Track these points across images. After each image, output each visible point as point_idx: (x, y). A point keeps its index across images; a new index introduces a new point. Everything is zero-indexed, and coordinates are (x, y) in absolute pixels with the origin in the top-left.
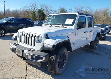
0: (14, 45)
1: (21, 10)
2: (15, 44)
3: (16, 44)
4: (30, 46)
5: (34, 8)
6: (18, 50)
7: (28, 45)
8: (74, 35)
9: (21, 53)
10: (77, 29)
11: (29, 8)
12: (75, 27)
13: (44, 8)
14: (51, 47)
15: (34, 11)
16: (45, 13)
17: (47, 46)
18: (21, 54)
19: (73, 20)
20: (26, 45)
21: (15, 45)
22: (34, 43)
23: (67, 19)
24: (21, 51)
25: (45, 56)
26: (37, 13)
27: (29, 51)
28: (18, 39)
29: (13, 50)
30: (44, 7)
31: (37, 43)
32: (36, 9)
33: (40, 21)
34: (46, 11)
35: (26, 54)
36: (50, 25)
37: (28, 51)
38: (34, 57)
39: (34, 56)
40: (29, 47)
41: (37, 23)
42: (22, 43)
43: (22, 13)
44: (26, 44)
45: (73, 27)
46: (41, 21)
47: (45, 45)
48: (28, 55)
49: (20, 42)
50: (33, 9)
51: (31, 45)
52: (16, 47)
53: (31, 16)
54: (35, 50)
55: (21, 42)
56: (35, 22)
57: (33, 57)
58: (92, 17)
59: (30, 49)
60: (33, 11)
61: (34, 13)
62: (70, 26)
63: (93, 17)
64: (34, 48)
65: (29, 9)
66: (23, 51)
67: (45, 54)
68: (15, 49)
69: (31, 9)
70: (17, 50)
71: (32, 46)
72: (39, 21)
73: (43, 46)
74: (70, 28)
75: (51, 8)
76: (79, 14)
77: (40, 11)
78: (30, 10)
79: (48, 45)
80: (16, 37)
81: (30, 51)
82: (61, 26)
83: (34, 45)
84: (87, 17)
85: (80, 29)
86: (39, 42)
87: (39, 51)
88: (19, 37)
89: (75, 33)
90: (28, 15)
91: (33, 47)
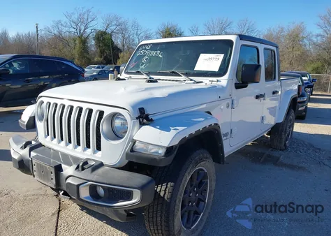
0: (25, 146)
1: (42, 33)
2: (28, 143)
3: (33, 143)
4: (84, 150)
5: (83, 28)
6: (40, 167)
7: (75, 148)
8: (228, 107)
9: (53, 175)
10: (238, 86)
11: (67, 29)
12: (229, 80)
13: (113, 28)
14: (162, 152)
15: (85, 35)
16: (118, 41)
17: (145, 150)
18: (54, 181)
19: (221, 56)
20: (67, 145)
21: (28, 149)
22: (97, 139)
23: (203, 57)
24: (53, 170)
25: (142, 188)
26: (93, 42)
27: (80, 168)
28: (40, 126)
29: (23, 166)
30: (113, 24)
31: (108, 138)
32: (88, 31)
33: (102, 68)
34: (120, 36)
35: (69, 181)
36: (145, 76)
37: (77, 168)
38: (101, 191)
39: (98, 189)
40: (81, 153)
41: (95, 73)
42: (52, 140)
43: (47, 44)
44: (70, 142)
45: (223, 81)
46: (106, 67)
47: (138, 146)
48: (78, 186)
49: (46, 137)
50: (80, 30)
51: (88, 146)
52: (33, 154)
53: (76, 52)
54: (101, 165)
55: (49, 137)
56: (86, 70)
57: (96, 191)
58: (274, 48)
59: (86, 163)
60: (80, 37)
61: (84, 42)
62: (215, 79)
63: (277, 47)
64: (99, 156)
65: (69, 30)
66: (58, 169)
67: (140, 179)
68: (28, 161)
69: (74, 30)
70: (37, 167)
71: (89, 151)
72: (101, 66)
73: (132, 150)
74: (214, 84)
75: (136, 26)
76: (241, 37)
77: (102, 36)
78: (70, 32)
79: (150, 147)
80: (30, 118)
81: (83, 169)
82: (183, 78)
83: (99, 148)
84: (261, 47)
85: (246, 87)
86: (116, 135)
87: (118, 166)
88: (41, 119)
89: (230, 101)
90: (65, 50)
91: (94, 153)
